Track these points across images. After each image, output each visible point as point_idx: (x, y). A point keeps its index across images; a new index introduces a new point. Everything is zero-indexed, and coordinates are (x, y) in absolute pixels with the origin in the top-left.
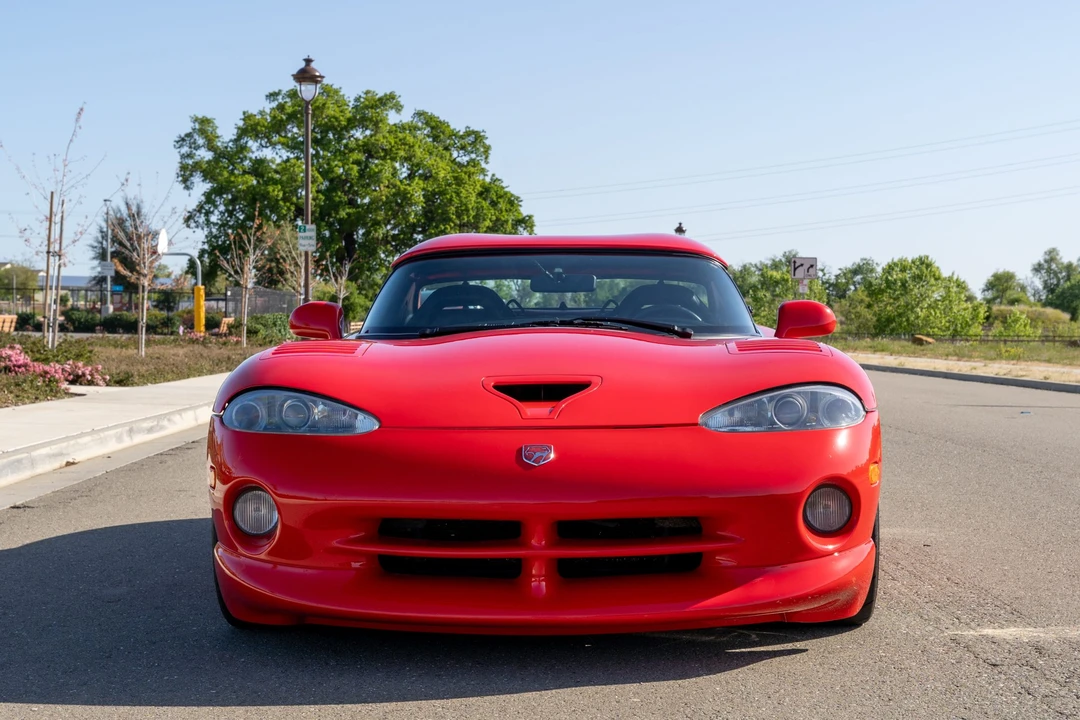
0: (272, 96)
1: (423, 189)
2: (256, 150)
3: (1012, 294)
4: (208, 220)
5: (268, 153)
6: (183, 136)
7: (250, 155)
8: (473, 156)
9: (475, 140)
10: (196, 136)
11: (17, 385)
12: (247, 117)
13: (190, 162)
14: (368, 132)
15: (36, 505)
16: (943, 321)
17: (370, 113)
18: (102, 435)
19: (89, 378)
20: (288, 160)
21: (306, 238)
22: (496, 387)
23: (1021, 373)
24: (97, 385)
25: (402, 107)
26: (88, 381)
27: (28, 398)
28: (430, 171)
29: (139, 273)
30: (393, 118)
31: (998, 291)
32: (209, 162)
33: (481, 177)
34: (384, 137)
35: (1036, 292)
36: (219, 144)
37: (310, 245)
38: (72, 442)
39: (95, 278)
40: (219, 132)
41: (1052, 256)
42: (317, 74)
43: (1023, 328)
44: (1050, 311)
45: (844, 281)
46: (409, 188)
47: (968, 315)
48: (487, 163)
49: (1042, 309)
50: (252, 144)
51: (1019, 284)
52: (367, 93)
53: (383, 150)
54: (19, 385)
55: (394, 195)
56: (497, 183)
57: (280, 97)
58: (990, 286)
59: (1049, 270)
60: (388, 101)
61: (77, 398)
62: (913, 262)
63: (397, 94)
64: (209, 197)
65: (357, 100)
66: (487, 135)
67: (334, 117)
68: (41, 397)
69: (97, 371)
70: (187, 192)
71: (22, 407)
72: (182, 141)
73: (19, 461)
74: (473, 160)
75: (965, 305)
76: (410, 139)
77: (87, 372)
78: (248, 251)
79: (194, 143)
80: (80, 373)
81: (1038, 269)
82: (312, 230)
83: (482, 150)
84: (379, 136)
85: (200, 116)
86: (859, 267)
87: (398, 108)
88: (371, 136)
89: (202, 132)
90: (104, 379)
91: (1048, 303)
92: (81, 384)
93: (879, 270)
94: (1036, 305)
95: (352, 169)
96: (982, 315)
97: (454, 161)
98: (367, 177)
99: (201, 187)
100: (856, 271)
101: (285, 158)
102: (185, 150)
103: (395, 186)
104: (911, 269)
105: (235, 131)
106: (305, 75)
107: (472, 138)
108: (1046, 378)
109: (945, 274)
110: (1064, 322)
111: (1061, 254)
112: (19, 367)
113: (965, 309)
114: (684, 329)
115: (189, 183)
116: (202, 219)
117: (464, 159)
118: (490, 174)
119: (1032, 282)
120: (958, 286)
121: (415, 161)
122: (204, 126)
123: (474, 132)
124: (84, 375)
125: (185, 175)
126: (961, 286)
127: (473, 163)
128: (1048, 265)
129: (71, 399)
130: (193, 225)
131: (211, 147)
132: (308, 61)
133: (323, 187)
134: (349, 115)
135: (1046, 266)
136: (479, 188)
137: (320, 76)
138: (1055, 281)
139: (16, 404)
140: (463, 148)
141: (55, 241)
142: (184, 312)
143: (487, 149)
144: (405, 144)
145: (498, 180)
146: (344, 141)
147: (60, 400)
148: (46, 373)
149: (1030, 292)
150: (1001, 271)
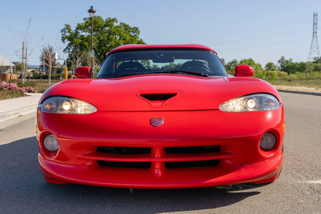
0: (85, 19)
1: (123, 42)
2: (81, 33)
3: (273, 68)
4: (69, 51)
5: (84, 34)
6: (62, 29)
7: (79, 34)
8: (135, 34)
9: (136, 30)
10: (66, 30)
11: (12, 93)
12: (78, 25)
13: (64, 36)
14: (109, 28)
15: (4, 129)
16: (256, 75)
17: (109, 23)
18: (31, 107)
19: (33, 91)
20: (89, 35)
21: (92, 54)
22: (141, 95)
23: (280, 88)
24: (35, 93)
25: (118, 21)
26: (33, 92)
27: (15, 97)
28: (125, 38)
29: (49, 63)
30: (115, 24)
31: (269, 67)
32: (69, 36)
33: (138, 39)
34: (113, 29)
35: (279, 68)
36: (72, 31)
37: (93, 56)
38: (22, 110)
39: (41, 66)
40: (71, 28)
41: (283, 58)
42: (94, 10)
43: (276, 76)
44: (282, 72)
45: (229, 65)
46: (119, 42)
47: (262, 73)
48: (139, 35)
49: (280, 72)
50: (80, 31)
51: (274, 66)
52: (109, 18)
53: (113, 32)
54: (13, 93)
55: (116, 44)
56: (142, 41)
57: (87, 19)
58: (267, 66)
59: (282, 62)
60: (114, 20)
61: (28, 96)
62: (248, 60)
63: (116, 18)
64: (69, 45)
65: (106, 20)
66: (139, 28)
67: (101, 24)
68: (19, 96)
69: (35, 89)
70: (64, 44)
71: (13, 99)
72: (62, 31)
73: (4, 116)
74: (135, 35)
75: (261, 71)
76: (120, 30)
77: (33, 89)
78: (77, 58)
79: (65, 31)
80: (31, 90)
81: (279, 61)
82: (93, 52)
83: (138, 32)
84: (112, 29)
85: (67, 24)
86: (233, 61)
87: (117, 22)
88: (110, 29)
89: (67, 28)
90: (37, 91)
91: (281, 70)
92: (31, 93)
93: (239, 62)
94: (279, 71)
95: (105, 37)
96: (266, 73)
97: (131, 35)
98: (109, 39)
99: (67, 42)
100: (232, 63)
101: (88, 35)
102: (63, 33)
103: (116, 42)
104: (247, 62)
105: (75, 28)
106: (91, 11)
107: (135, 29)
108: (287, 89)
109: (256, 63)
110: (286, 75)
111: (285, 58)
112: (13, 88)
113: (261, 72)
114: (205, 74)
115: (64, 42)
116: (67, 51)
117: (133, 35)
118: (140, 38)
119: (278, 65)
120: (259, 66)
121: (121, 35)
122: (68, 27)
123: (136, 28)
124: (32, 90)
125: (63, 39)
126: (260, 66)
127: (136, 35)
128: (282, 61)
129: (27, 97)
130: (65, 52)
131: (69, 32)
132: (92, 7)
133: (98, 42)
134: (104, 24)
135: (281, 61)
136: (137, 42)
137: (95, 11)
138: (283, 65)
139: (11, 98)
140: (133, 32)
141: (25, 54)
142: (63, 74)
143: (139, 32)
144: (118, 31)
145: (142, 40)
146: (103, 30)
147: (24, 97)
148: (20, 90)
149: (277, 67)
150: (270, 62)
